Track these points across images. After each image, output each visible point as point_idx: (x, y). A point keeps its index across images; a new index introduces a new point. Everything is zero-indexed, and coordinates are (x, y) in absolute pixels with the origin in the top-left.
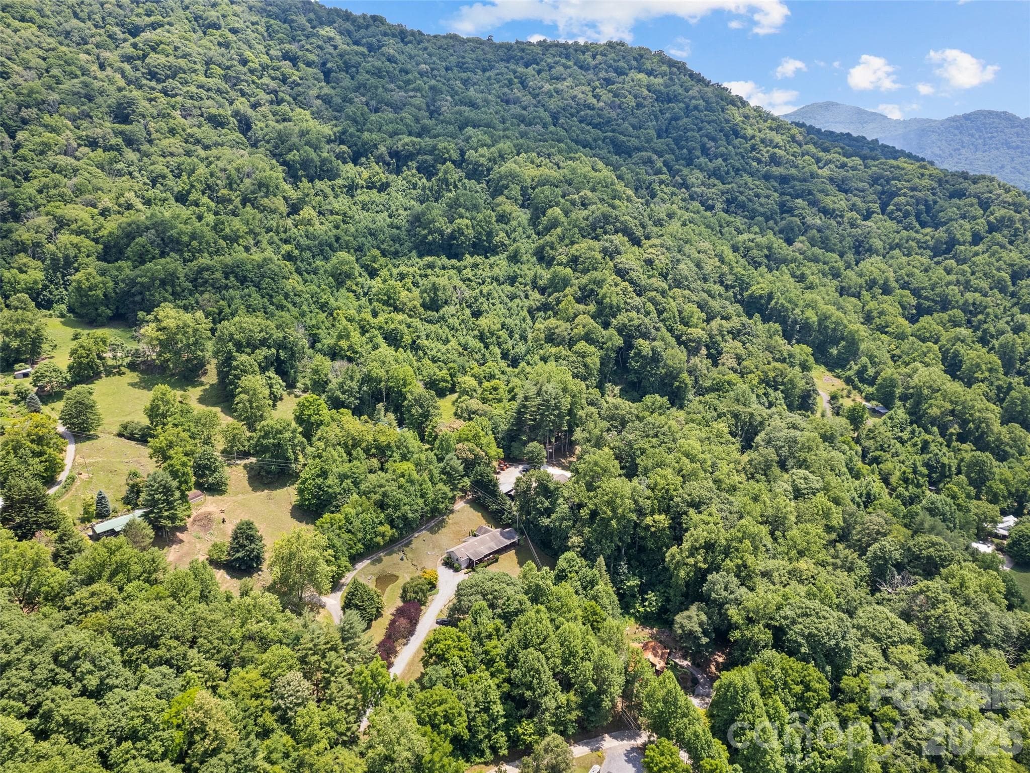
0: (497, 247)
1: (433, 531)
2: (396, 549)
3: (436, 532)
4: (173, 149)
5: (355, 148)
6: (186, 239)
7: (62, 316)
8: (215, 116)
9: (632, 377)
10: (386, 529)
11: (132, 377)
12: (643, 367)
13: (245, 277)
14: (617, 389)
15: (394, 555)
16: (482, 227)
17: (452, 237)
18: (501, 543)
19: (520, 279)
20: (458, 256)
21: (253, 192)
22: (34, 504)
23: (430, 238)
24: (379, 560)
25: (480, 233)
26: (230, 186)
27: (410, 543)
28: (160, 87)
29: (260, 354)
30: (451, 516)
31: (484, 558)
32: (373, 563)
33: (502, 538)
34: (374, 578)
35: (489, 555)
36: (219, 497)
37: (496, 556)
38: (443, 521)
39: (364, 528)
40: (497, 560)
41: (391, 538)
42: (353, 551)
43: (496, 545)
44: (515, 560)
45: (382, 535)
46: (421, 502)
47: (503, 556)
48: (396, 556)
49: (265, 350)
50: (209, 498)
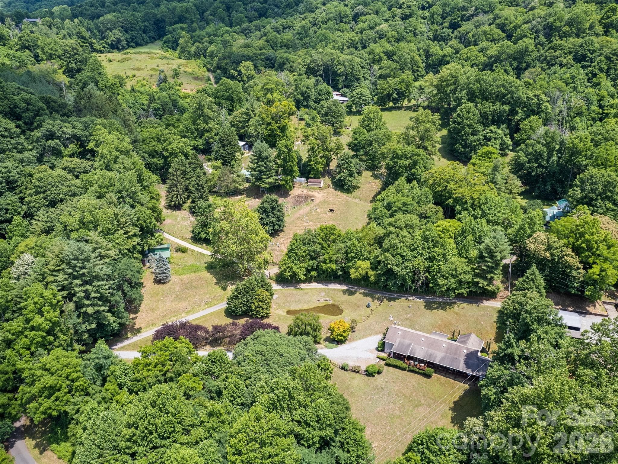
1: (428, 305)
2: (376, 295)
3: (431, 309)
10: (364, 265)
18: (454, 361)
29: (489, 107)
30: (465, 305)
31: (410, 358)
32: (344, 292)
33: (462, 360)
34: (331, 302)
35: (421, 361)
36: (339, 193)
37: (429, 370)
38: (451, 304)
39: (346, 253)
40: (428, 376)
41: (366, 278)
42: (324, 266)
43: (443, 359)
44: (457, 396)
45: (357, 269)
46: (420, 263)
47: (443, 379)
48: (369, 300)
49: (498, 104)
50: (331, 190)
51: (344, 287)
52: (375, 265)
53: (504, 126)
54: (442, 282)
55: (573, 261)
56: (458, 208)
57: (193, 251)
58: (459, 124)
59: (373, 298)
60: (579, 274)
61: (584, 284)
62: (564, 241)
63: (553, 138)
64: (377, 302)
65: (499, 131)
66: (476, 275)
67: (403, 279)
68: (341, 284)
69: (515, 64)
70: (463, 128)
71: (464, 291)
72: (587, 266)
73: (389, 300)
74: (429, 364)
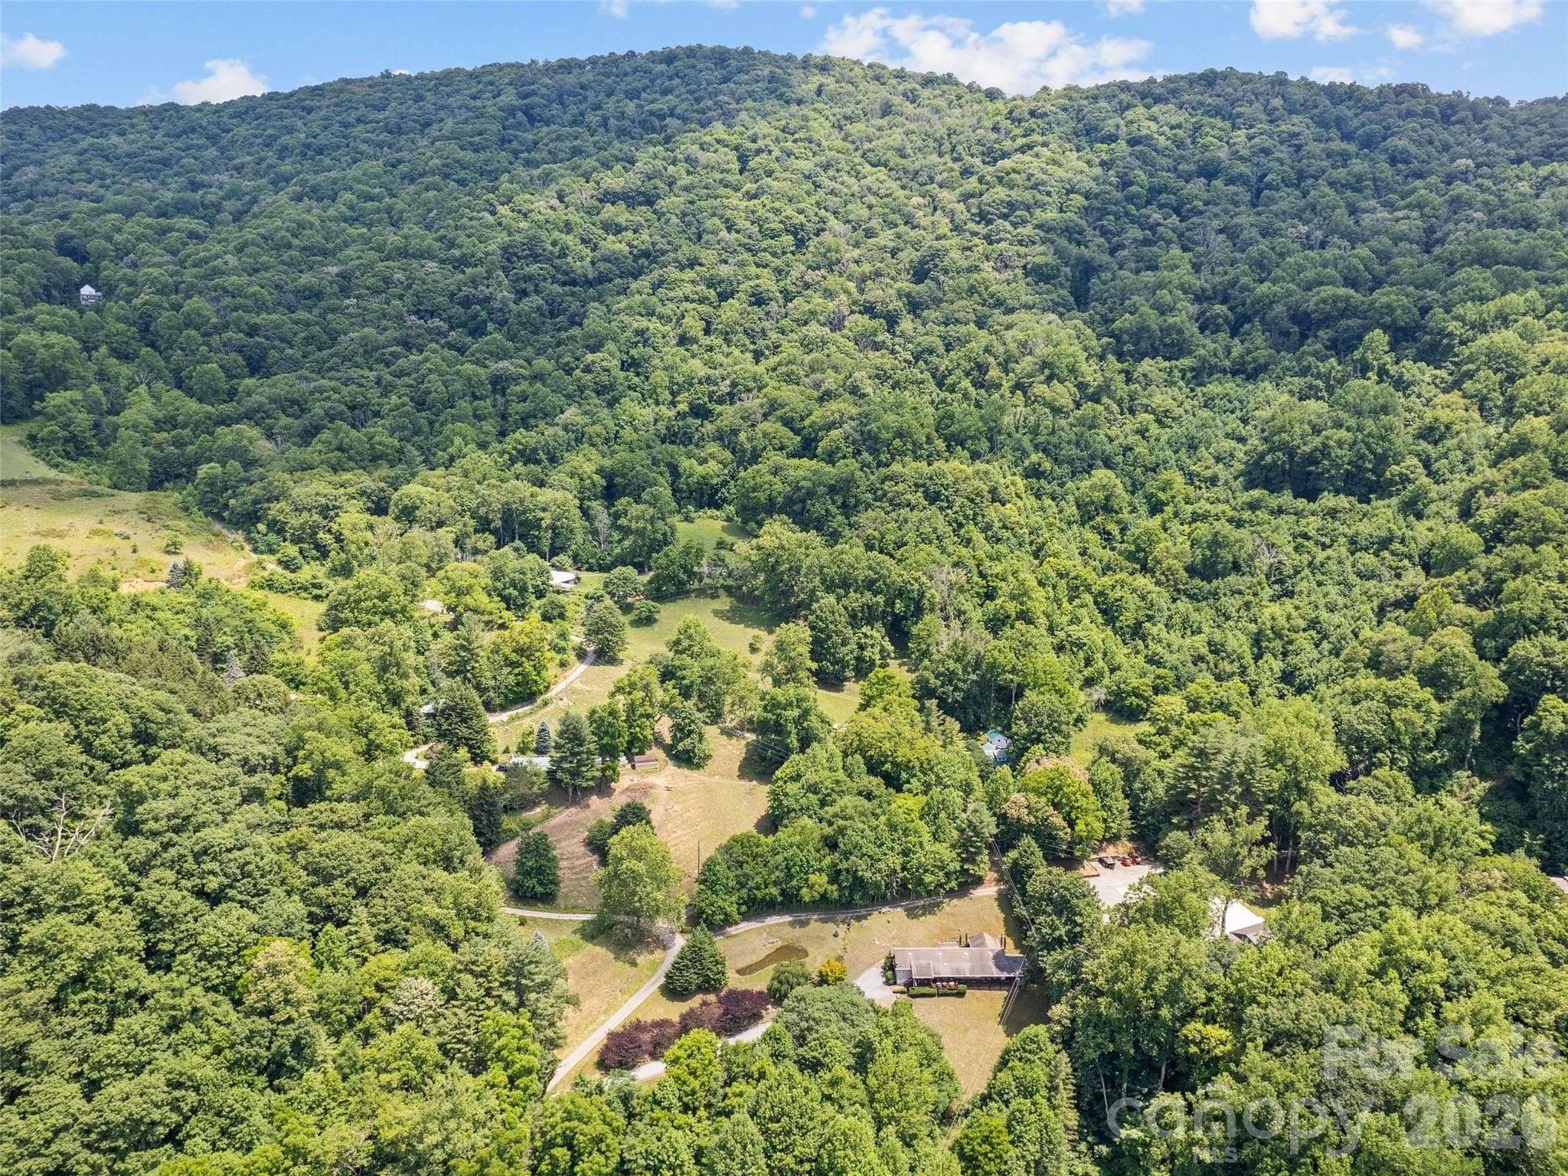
0: (1391, 482)
1: (911, 913)
2: (840, 917)
3: (916, 917)
4: (960, 315)
5: (1240, 309)
6: (885, 435)
7: (729, 519)
8: (1040, 267)
9: (1512, 770)
10: (820, 880)
11: (725, 603)
12: (1537, 754)
13: (938, 494)
14: (1480, 788)
15: (831, 925)
16: (1368, 446)
17: (1311, 459)
18: (983, 968)
19: (1396, 546)
20: (1312, 495)
21: (1030, 376)
22: (460, 715)
23: (1269, 458)
24: (804, 924)
25: (1362, 457)
26: (1005, 367)
27: (865, 917)
28: (984, 231)
29: (856, 600)
30: (955, 901)
31: (935, 980)
32: (792, 924)
33: (991, 964)
34: (780, 944)
35: (948, 980)
36: (686, 771)
37: (962, 987)
38: (938, 905)
39: (788, 868)
40: (961, 995)
41: (824, 896)
42: (759, 894)
43: (972, 970)
44: (999, 1007)
45: (811, 887)
46: (895, 861)
47: (978, 993)
48: (831, 927)
49: (868, 595)
50: (671, 768)
51: (788, 918)
52: (835, 876)
53: (879, 625)
54: (928, 878)
55: (1057, 820)
56: (904, 775)
57: (534, 919)
58: (822, 631)
59: (836, 922)
60: (1065, 834)
61: (1072, 844)
62: (1044, 799)
63: (964, 649)
64: (843, 927)
65: (875, 634)
66: (964, 861)
67: (877, 885)
68: (781, 913)
69: (839, 500)
70: (829, 637)
71: (953, 884)
72: (1072, 824)
73: (859, 919)
74: (959, 981)
